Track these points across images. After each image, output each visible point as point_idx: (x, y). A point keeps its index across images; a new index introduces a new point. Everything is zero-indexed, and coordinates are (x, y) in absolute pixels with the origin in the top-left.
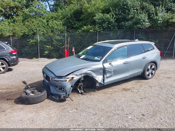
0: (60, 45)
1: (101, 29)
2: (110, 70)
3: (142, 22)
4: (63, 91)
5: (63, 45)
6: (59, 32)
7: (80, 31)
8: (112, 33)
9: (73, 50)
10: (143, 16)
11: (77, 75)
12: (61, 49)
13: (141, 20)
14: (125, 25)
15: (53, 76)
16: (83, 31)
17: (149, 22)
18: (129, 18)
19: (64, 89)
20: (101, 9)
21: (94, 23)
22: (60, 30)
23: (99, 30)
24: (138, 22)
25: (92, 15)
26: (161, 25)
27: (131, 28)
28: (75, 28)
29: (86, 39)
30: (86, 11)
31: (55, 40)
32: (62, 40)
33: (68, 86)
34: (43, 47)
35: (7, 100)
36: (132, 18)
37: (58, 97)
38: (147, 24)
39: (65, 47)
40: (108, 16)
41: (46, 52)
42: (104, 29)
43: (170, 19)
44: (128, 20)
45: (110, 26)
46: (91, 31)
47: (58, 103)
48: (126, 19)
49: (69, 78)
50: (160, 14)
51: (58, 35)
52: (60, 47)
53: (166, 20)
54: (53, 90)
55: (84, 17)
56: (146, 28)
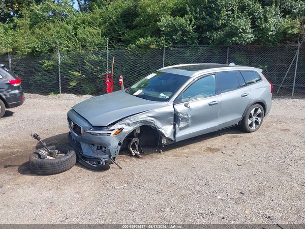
0: (98, 71)
1: (170, 44)
2: (186, 116)
3: (241, 33)
4: (105, 152)
5: (103, 71)
6: (96, 47)
7: (133, 46)
8: (188, 51)
9: (121, 80)
10: (244, 23)
11: (128, 125)
12: (100, 78)
13: (238, 29)
14: (211, 36)
15: (86, 125)
16: (139, 47)
17: (253, 33)
18: (218, 24)
19: (105, 148)
20: (170, 8)
21: (157, 33)
22: (98, 44)
23: (166, 45)
24: (234, 33)
25: (155, 18)
26: (274, 39)
27: (221, 42)
28: (123, 42)
29: (144, 61)
30: (145, 11)
32: (101, 61)
33: (114, 143)
34: (68, 75)
35: (6, 167)
36: (224, 25)
37: (96, 161)
38: (250, 37)
39: (106, 75)
40: (182, 20)
41: (73, 84)
42: (174, 43)
43: (288, 28)
44: (216, 29)
45: (185, 38)
46: (152, 46)
47: (96, 173)
48: (214, 27)
49: (114, 129)
50: (272, 20)
52: (98, 75)
53: (282, 29)
54: (86, 150)
55: (140, 21)
56: (248, 43)
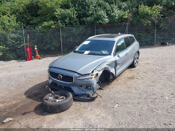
0: (17, 44)
1: (64, 25)
2: (119, 62)
3: (102, 18)
4: (90, 89)
5: (21, 44)
6: (13, 29)
7: (40, 27)
8: (74, 29)
10: (102, 13)
11: (99, 71)
12: (19, 49)
13: (101, 16)
14: (86, 20)
16: (45, 27)
17: (108, 18)
18: (89, 14)
20: (60, 4)
21: (54, 18)
22: (15, 27)
23: (62, 25)
24: (99, 18)
26: (117, 21)
27: (92, 24)
29: (49, 36)
31: (10, 38)
36: (92, 14)
37: (86, 96)
38: (107, 20)
39: (23, 46)
42: (66, 25)
43: (123, 15)
44: (88, 16)
45: (72, 22)
46: (53, 27)
49: (93, 75)
50: (116, 11)
51: (13, 32)
52: (18, 47)
53: (120, 16)
56: (107, 24)
